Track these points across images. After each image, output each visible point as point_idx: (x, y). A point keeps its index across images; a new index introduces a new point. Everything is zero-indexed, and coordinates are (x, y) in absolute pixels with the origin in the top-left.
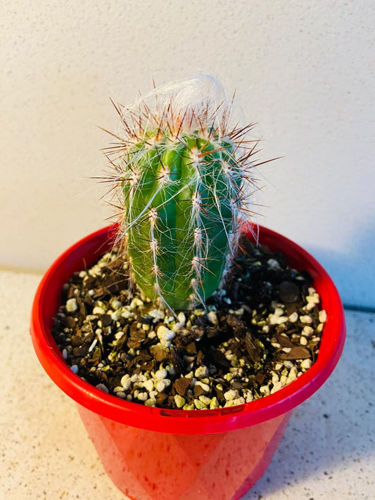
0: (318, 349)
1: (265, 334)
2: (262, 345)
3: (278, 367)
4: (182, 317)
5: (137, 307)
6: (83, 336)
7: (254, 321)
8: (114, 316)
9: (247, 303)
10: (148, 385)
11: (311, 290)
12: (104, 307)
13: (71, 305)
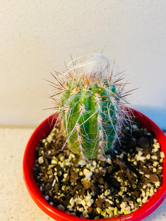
0: (162, 174)
1: (135, 166)
2: (135, 175)
3: (144, 187)
4: (94, 163)
5: (72, 159)
6: (49, 178)
7: (129, 160)
8: (62, 165)
9: (125, 150)
10: (83, 203)
11: (155, 141)
12: (57, 159)
13: (41, 160)
